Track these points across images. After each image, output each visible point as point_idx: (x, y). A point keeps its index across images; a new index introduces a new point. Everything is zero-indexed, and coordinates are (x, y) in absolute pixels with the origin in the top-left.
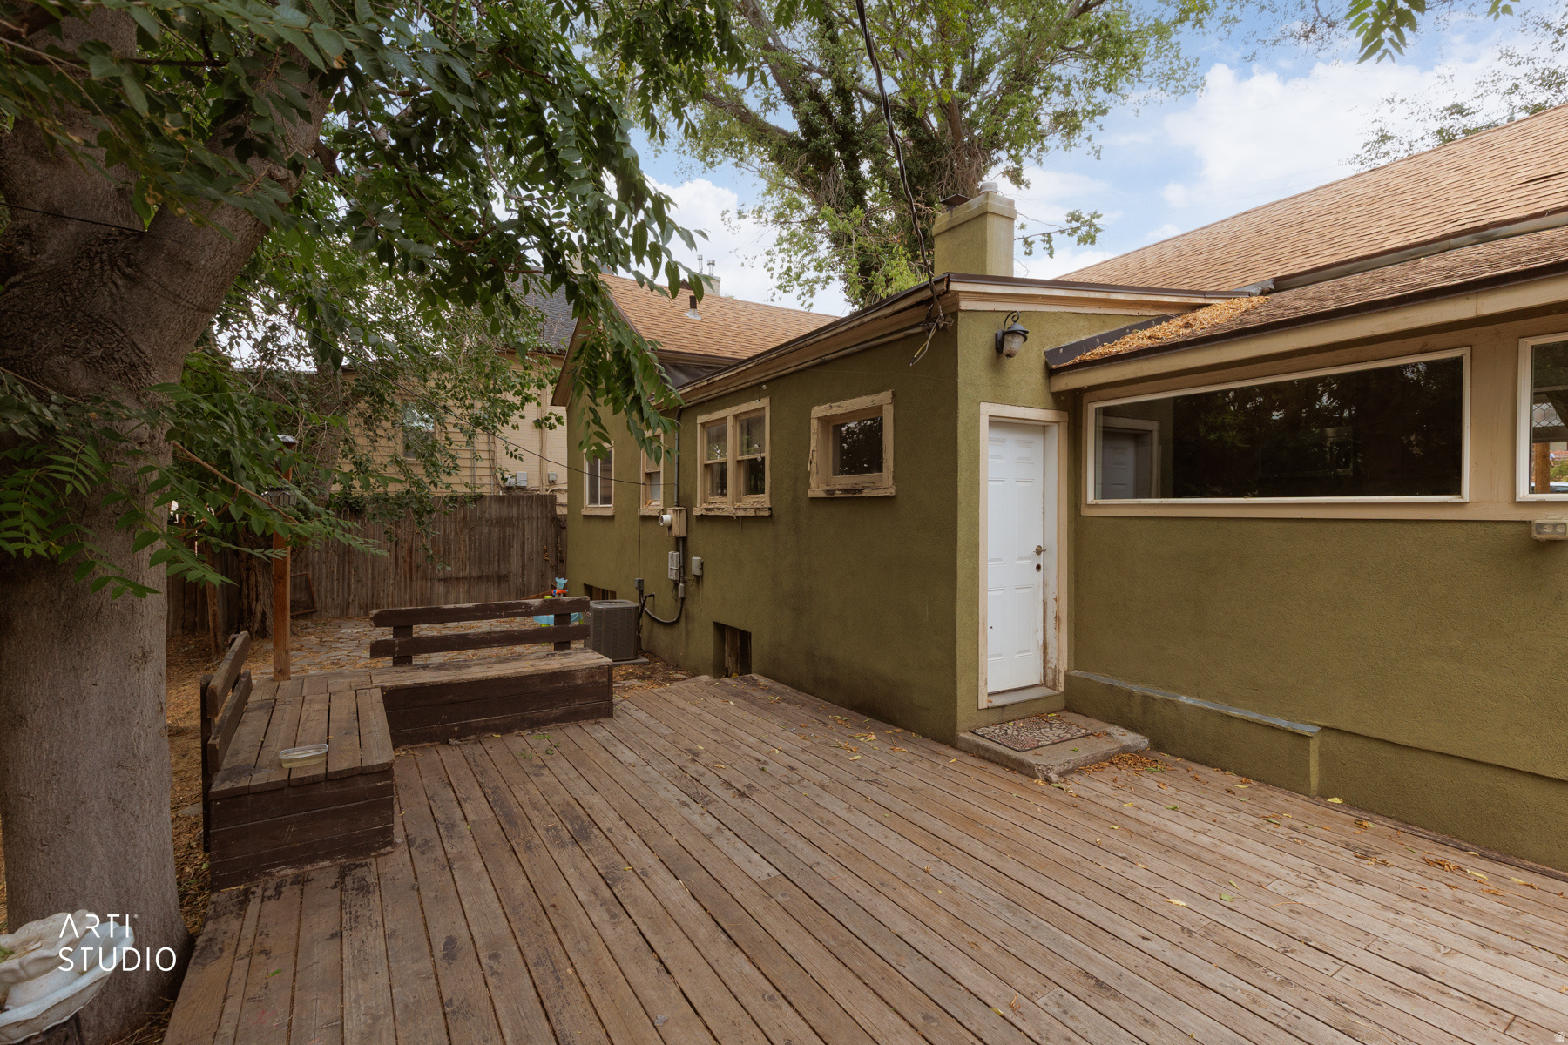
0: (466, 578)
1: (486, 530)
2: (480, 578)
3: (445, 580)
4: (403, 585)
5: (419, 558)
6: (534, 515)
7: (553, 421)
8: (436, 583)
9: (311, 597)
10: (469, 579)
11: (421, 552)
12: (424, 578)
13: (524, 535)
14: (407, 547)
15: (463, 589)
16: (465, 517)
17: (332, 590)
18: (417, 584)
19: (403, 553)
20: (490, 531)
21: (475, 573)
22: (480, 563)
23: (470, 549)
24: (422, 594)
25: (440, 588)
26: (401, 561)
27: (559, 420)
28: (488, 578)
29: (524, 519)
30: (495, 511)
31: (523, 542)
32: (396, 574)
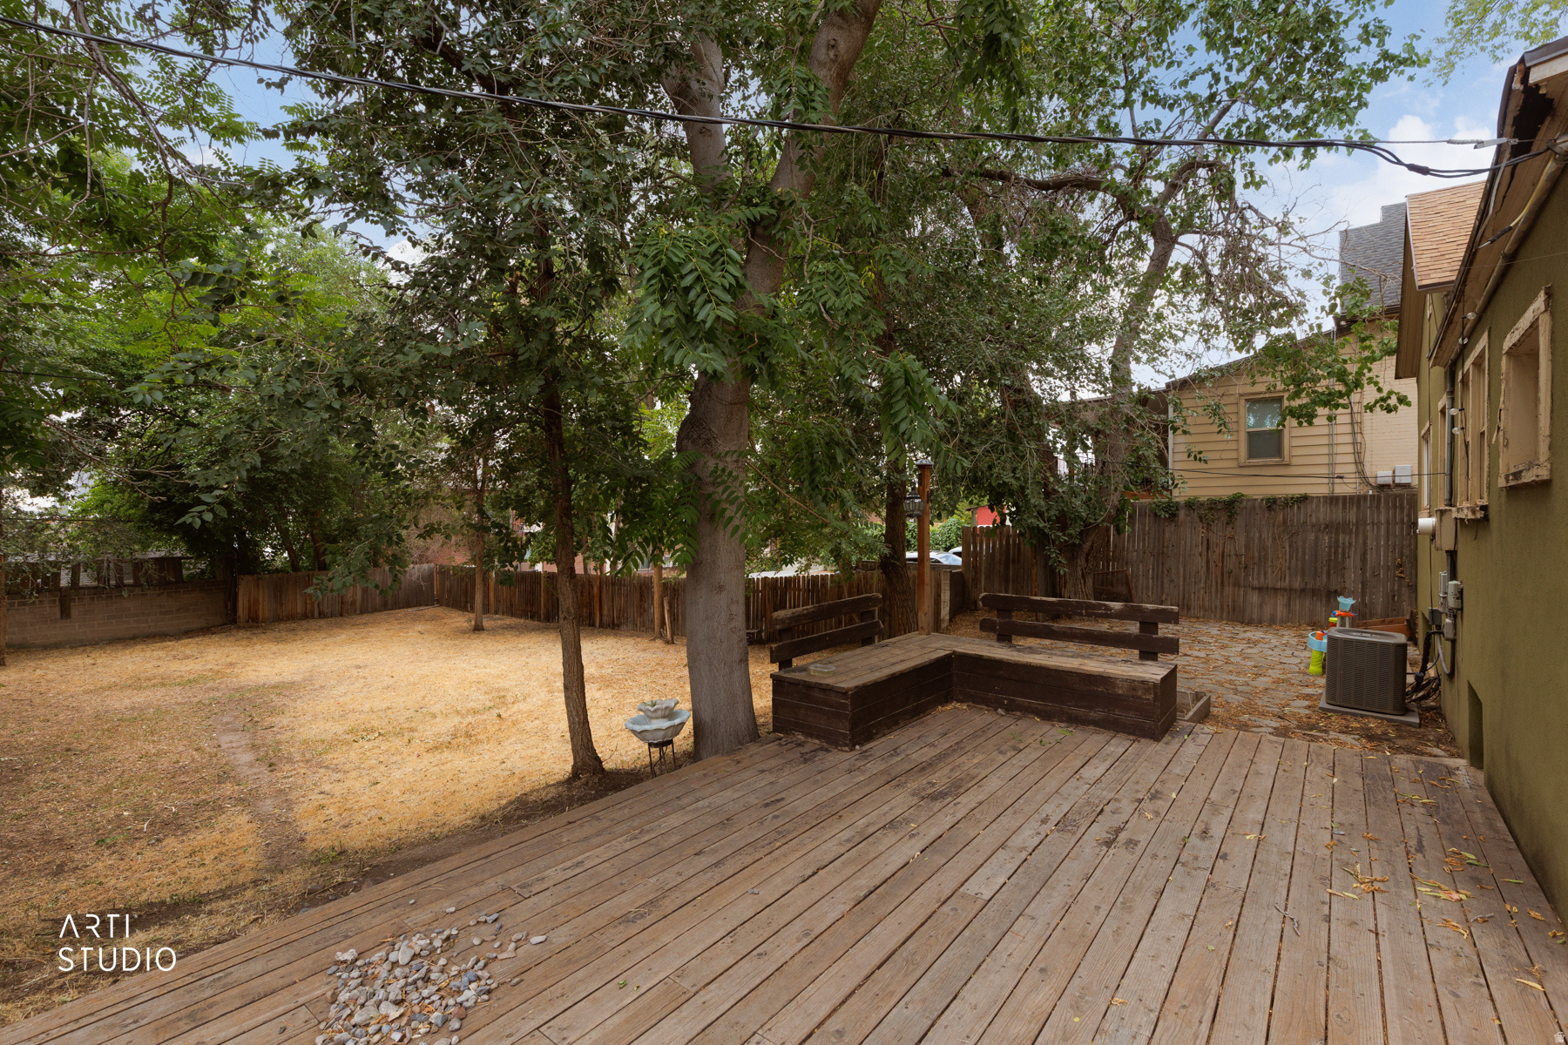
0: (1285, 590)
1: (1312, 536)
2: (1303, 590)
3: (1260, 589)
4: (1213, 589)
5: (1231, 563)
6: (1383, 519)
7: (1393, 401)
8: (1250, 591)
9: (1130, 591)
10: (1290, 591)
11: (1234, 558)
12: (1237, 584)
13: (1365, 543)
14: (1218, 551)
15: (1281, 601)
16: (1285, 522)
17: (1147, 588)
18: (1229, 590)
19: (1215, 557)
20: (1316, 538)
21: (1297, 585)
22: (1303, 575)
23: (1291, 558)
24: (1234, 601)
25: (1255, 598)
26: (1212, 565)
27: (1403, 400)
28: (1314, 592)
29: (1365, 524)
30: (1324, 514)
31: (1365, 553)
32: (1207, 578)
